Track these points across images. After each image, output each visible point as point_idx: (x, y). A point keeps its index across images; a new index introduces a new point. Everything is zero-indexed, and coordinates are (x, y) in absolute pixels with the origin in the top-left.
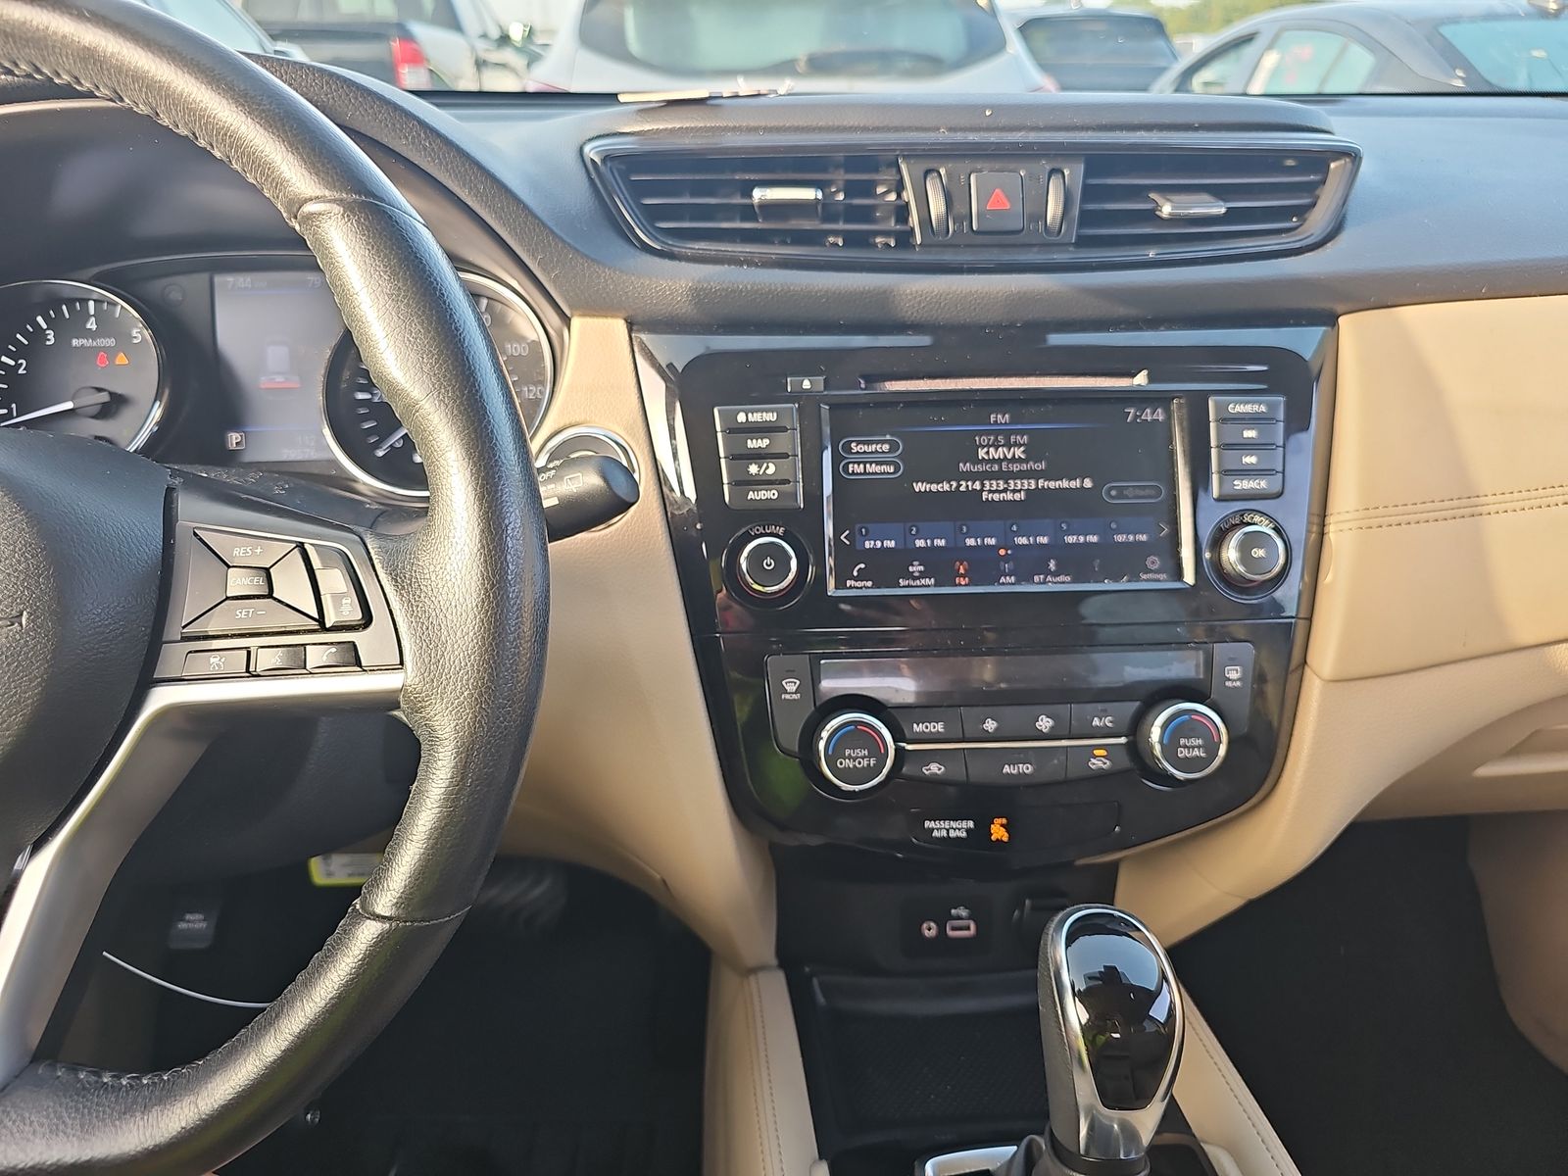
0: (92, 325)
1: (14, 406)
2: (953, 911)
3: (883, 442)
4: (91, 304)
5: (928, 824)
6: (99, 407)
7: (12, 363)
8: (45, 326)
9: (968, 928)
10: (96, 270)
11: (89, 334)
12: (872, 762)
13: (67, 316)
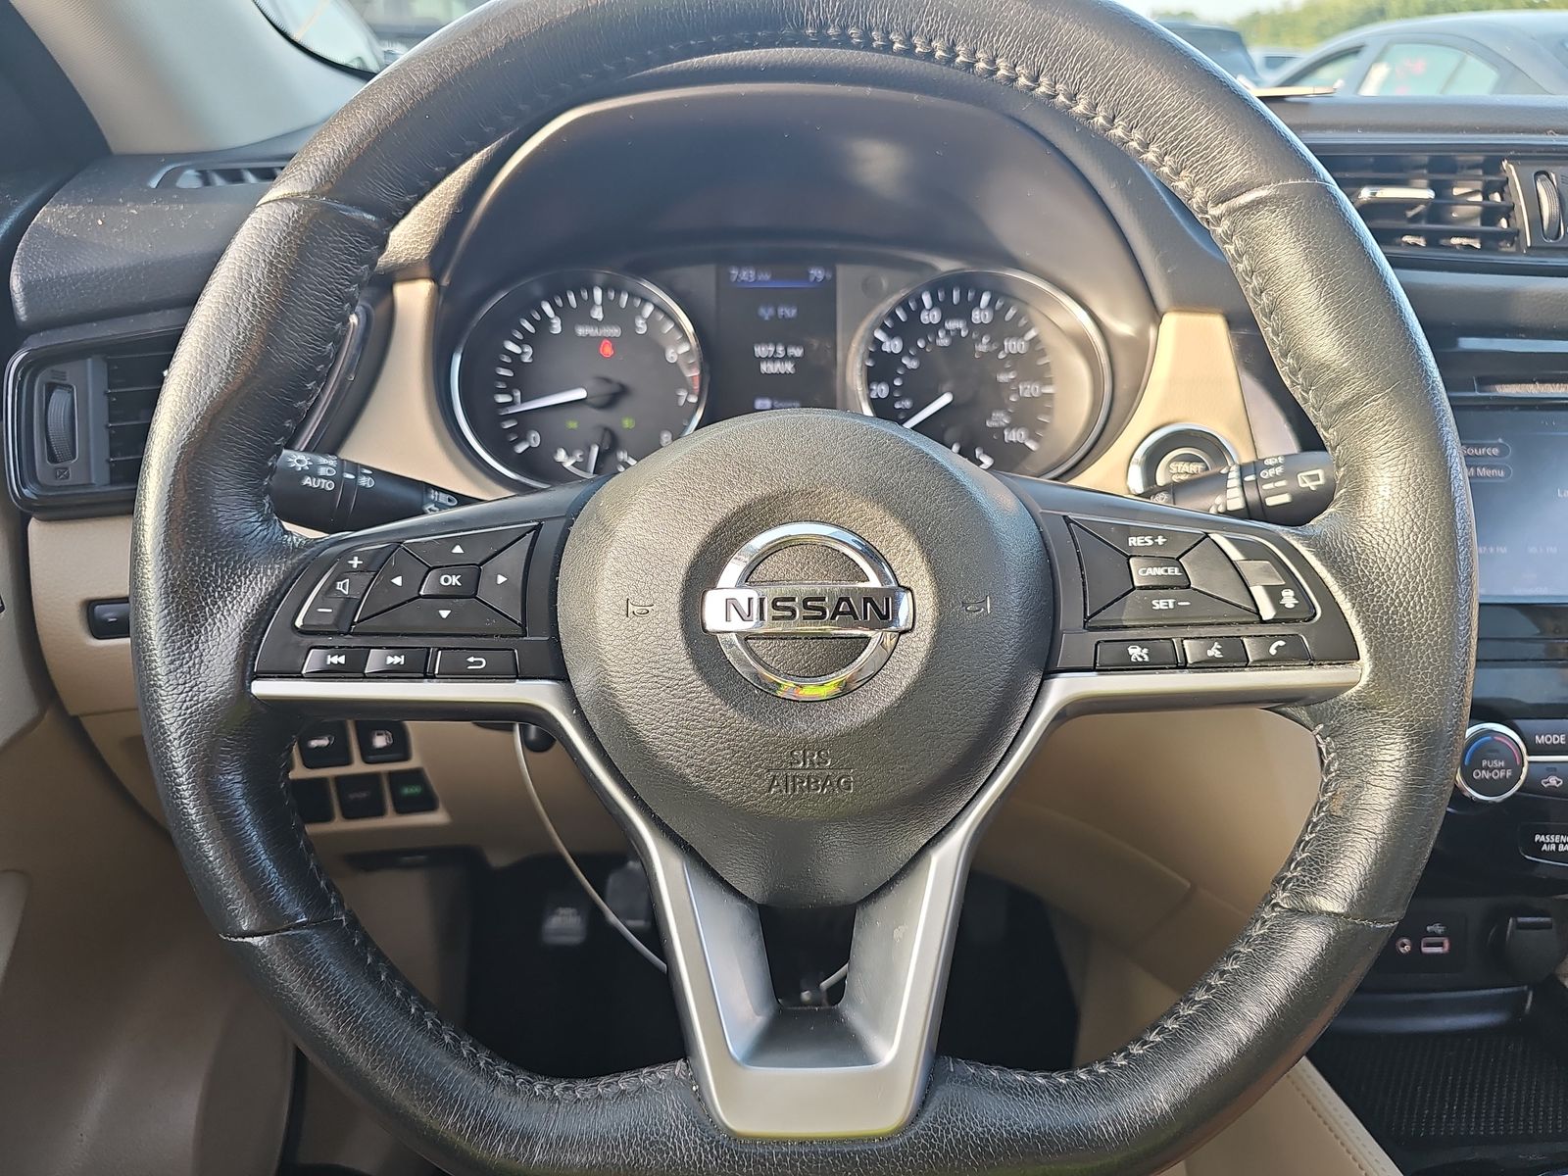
0: (598, 314)
1: (517, 392)
2: (1428, 928)
3: (1493, 446)
4: (598, 293)
5: (1537, 837)
7: (519, 350)
8: (552, 314)
9: (1441, 945)
11: (595, 323)
12: (1509, 774)
13: (575, 306)
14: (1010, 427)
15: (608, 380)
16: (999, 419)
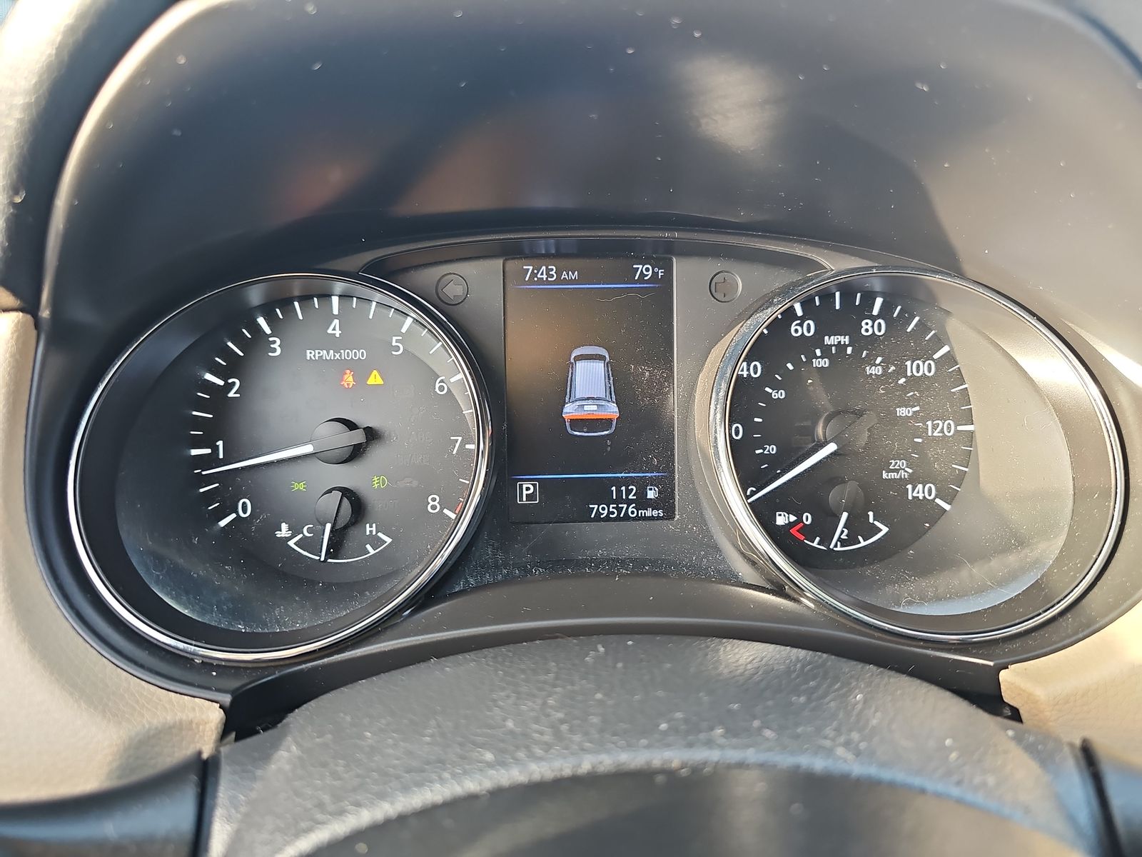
1: (220, 443)
4: (335, 300)
6: (352, 447)
7: (221, 383)
8: (268, 331)
10: (368, 256)
11: (330, 343)
13: (301, 317)
14: (914, 480)
15: (351, 425)
16: (900, 469)
